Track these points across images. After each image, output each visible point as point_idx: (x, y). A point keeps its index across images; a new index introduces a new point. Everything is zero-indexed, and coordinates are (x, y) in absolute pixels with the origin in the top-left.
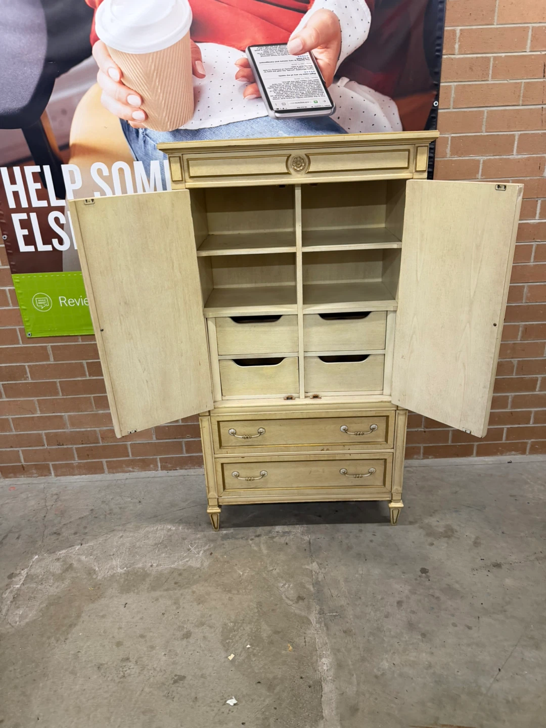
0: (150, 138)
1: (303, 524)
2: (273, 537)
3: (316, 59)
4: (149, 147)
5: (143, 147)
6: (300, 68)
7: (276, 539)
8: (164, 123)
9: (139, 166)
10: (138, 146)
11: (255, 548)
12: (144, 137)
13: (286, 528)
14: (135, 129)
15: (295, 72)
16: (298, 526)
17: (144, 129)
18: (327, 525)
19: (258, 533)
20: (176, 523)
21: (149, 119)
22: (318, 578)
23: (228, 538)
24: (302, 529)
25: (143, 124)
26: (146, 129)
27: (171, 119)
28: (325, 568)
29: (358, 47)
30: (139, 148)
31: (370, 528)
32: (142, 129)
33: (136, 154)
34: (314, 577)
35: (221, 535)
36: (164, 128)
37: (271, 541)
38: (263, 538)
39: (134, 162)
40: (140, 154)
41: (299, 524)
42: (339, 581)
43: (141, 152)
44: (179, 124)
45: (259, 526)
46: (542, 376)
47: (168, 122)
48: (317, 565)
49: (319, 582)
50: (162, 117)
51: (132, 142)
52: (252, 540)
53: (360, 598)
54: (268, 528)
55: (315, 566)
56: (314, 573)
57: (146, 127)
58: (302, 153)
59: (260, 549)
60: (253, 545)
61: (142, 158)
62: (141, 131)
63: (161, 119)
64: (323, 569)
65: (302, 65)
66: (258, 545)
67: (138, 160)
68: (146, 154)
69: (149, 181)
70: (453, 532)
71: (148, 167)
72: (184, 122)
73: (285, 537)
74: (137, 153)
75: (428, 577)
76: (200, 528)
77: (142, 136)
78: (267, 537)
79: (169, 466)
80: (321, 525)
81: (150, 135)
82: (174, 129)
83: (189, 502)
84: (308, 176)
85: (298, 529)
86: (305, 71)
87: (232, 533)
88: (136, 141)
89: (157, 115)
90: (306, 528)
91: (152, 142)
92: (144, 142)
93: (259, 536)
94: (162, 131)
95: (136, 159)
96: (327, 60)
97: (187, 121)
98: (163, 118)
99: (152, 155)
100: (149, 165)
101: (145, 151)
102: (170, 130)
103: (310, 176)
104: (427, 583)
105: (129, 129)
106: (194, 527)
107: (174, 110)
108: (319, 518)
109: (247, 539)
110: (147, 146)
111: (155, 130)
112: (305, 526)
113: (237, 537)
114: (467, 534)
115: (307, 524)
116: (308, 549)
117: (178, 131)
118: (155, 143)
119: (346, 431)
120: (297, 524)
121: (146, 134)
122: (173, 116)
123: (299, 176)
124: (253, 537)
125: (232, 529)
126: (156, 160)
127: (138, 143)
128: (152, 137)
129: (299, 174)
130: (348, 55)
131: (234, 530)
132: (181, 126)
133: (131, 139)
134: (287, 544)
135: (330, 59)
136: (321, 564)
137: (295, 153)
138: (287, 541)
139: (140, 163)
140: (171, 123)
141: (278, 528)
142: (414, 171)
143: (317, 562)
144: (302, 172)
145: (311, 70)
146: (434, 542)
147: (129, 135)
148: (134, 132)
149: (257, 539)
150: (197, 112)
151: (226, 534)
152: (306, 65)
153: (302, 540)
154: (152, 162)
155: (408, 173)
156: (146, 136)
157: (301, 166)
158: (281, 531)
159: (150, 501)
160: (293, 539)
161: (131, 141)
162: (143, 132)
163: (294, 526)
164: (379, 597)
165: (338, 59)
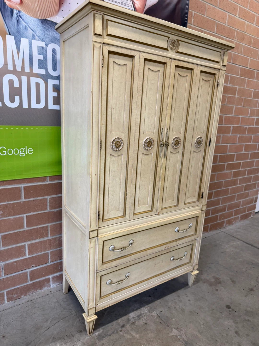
0: (23, 20)
1: (144, 306)
2: (134, 322)
3: (134, 3)
4: (22, 27)
5: (16, 25)
6: (125, 5)
7: (137, 323)
8: (35, 11)
9: (10, 39)
10: (12, 23)
11: (128, 337)
12: (17, 17)
13: (137, 313)
14: (10, 8)
15: (123, 6)
16: (142, 308)
17: (18, 11)
18: (159, 300)
19: (121, 324)
20: (51, 342)
21: (23, 4)
22: (184, 339)
23: (103, 337)
24: (147, 309)
25: (17, 6)
26: (19, 11)
27: (41, 10)
28: (182, 330)
29: (154, 4)
30: (12, 25)
31: (181, 292)
32: (16, 10)
33: (9, 30)
34: (181, 340)
35: (96, 338)
36: (35, 15)
37: (135, 326)
38: (128, 326)
39: (7, 35)
40: (13, 30)
41: (143, 307)
42: (196, 335)
43: (13, 29)
44: (47, 16)
45: (118, 319)
46: (215, 191)
47: (38, 12)
48: (176, 330)
49: (187, 341)
50: (34, 5)
51: (7, 18)
52: (121, 331)
53: (217, 341)
54: (125, 318)
55: (174, 332)
56: (179, 337)
57: (20, 9)
58: (176, 38)
59: (132, 335)
60: (125, 335)
61: (14, 33)
62: (15, 12)
63: (34, 7)
64: (181, 331)
65: (127, 3)
66: (128, 333)
67: (10, 34)
68: (18, 31)
69: (18, 54)
70: (219, 280)
71: (18, 42)
72: (51, 16)
73: (141, 320)
74: (10, 28)
75: (233, 310)
76: (75, 339)
77: (16, 16)
78: (129, 324)
79: (15, 296)
80: (156, 302)
81: (22, 17)
82: (43, 18)
83: (50, 320)
84: (176, 54)
85: (145, 310)
86: (128, 7)
87: (103, 332)
88: (10, 18)
89: (30, 4)
90: (148, 308)
91: (24, 23)
92: (18, 21)
93: (123, 326)
94: (33, 16)
95: (8, 33)
96: (139, 6)
97: (53, 15)
98: (35, 7)
99: (23, 33)
100: (20, 41)
101: (18, 28)
102: (40, 18)
103: (177, 55)
104: (236, 314)
105: (4, 7)
106: (69, 340)
107: (44, 4)
108: (150, 298)
109: (117, 332)
110: (19, 25)
111: (27, 15)
112: (147, 306)
113: (109, 333)
114: (225, 278)
115: (147, 305)
116: (161, 321)
117: (45, 20)
118: (26, 25)
119: (178, 231)
120: (141, 307)
121: (19, 16)
122: (43, 8)
123: (172, 53)
124: (120, 329)
125: (100, 329)
126: (26, 38)
127: (12, 21)
128: (25, 19)
129: (172, 51)
130: (150, 6)
131: (103, 329)
132: (48, 18)
133: (6, 15)
134: (146, 324)
135: (141, 6)
136: (177, 328)
137: (172, 37)
138: (144, 322)
139: (12, 37)
140: (40, 13)
141: (132, 315)
142: (221, 65)
143: (174, 328)
144: (174, 51)
145: (131, 8)
146: (217, 288)
147: (4, 11)
148: (9, 11)
149: (123, 329)
150: (61, 11)
151: (99, 335)
152: (129, 4)
153: (153, 316)
154: (22, 39)
155: (218, 65)
156: (19, 17)
157: (175, 46)
158: (135, 316)
159: (14, 333)
160: (147, 318)
161: (5, 17)
162: (17, 13)
163: (140, 309)
164: (225, 334)
165: (145, 7)
